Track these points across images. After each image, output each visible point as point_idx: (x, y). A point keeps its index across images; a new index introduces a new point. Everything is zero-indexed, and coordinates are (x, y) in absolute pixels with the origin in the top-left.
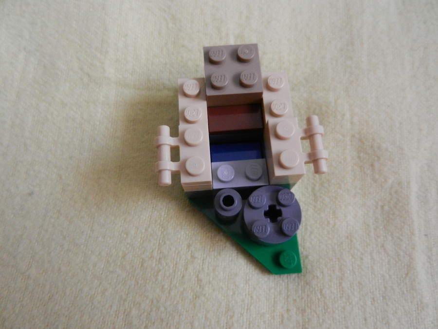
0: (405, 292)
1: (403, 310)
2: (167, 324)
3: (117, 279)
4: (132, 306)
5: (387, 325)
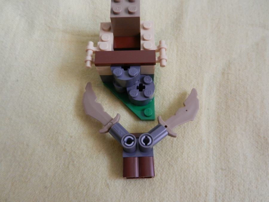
0: (194, 135)
1: (191, 143)
2: (75, 144)
3: (53, 123)
4: (59, 135)
5: (183, 150)
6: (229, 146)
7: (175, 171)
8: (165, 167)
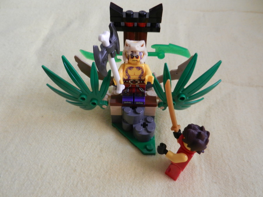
6: (219, 170)
7: (174, 191)
8: (165, 189)
